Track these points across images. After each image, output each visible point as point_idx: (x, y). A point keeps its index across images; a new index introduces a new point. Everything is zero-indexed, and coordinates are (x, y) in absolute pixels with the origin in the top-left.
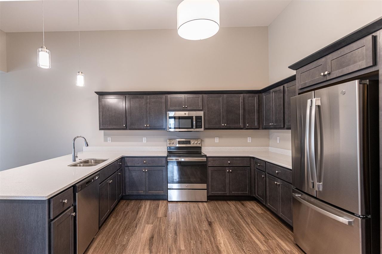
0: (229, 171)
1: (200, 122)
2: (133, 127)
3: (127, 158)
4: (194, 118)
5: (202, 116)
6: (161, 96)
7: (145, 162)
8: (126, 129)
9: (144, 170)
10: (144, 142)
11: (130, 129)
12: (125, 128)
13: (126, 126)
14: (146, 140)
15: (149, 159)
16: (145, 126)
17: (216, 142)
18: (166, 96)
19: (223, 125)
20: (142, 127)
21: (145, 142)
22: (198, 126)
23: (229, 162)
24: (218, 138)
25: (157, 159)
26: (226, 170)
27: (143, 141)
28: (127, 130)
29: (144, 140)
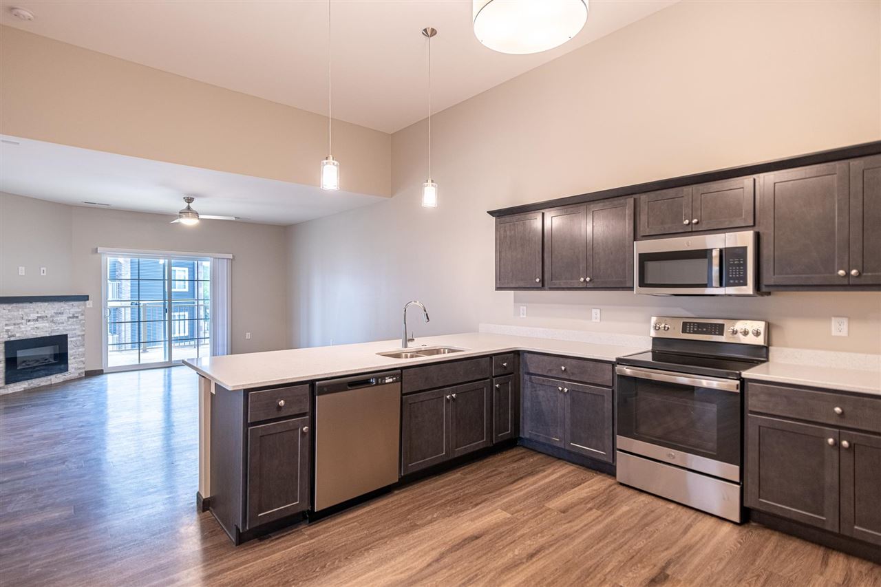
0: (837, 445)
1: (739, 265)
2: (557, 283)
3: (529, 355)
4: (715, 254)
5: (745, 248)
6: (622, 201)
7: (563, 368)
8: (542, 286)
9: (560, 388)
10: (594, 320)
11: (551, 289)
12: (540, 285)
13: (543, 281)
14: (599, 315)
15: (574, 362)
16: (582, 279)
17: (834, 333)
18: (635, 200)
19: (841, 272)
20: (575, 283)
21: (596, 321)
22: (731, 279)
23: (838, 410)
24: (845, 321)
25: (591, 364)
26: (823, 438)
27: (591, 319)
28: (545, 290)
29: (594, 315)
